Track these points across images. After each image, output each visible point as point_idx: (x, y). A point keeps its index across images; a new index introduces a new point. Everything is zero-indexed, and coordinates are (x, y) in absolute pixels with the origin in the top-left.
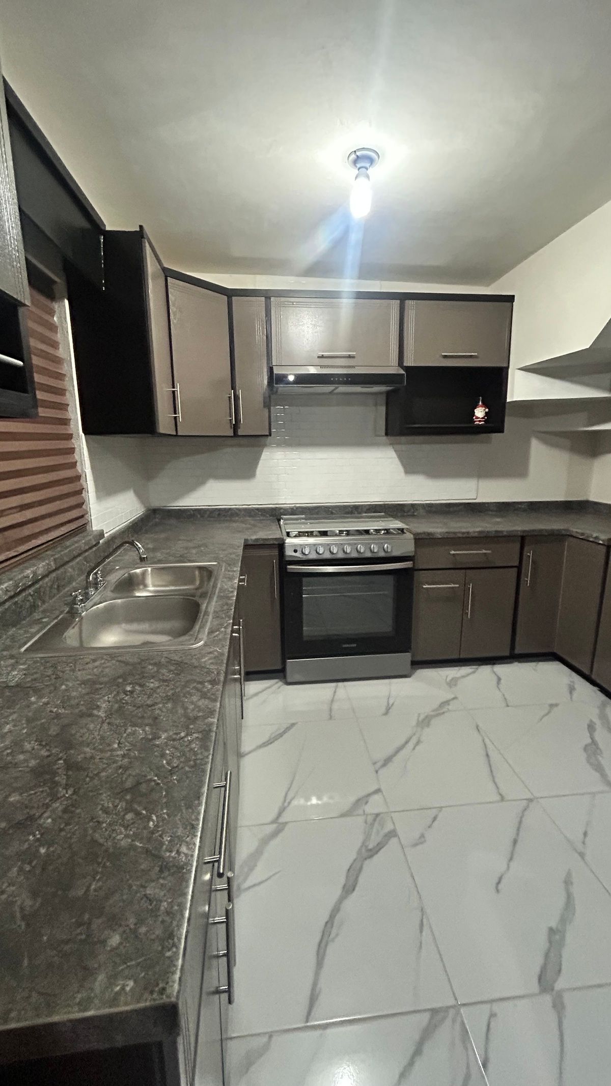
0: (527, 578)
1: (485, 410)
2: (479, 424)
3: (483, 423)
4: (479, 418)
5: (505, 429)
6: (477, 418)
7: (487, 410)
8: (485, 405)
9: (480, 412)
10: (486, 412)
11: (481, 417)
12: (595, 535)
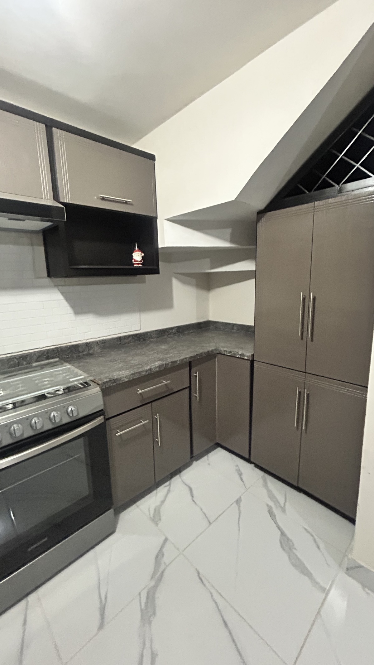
0: (196, 393)
1: (141, 254)
2: (138, 266)
3: (141, 265)
4: (138, 261)
5: (160, 272)
6: (135, 261)
7: (143, 254)
8: (140, 249)
9: (137, 256)
10: (142, 257)
11: (139, 260)
12: (240, 353)
